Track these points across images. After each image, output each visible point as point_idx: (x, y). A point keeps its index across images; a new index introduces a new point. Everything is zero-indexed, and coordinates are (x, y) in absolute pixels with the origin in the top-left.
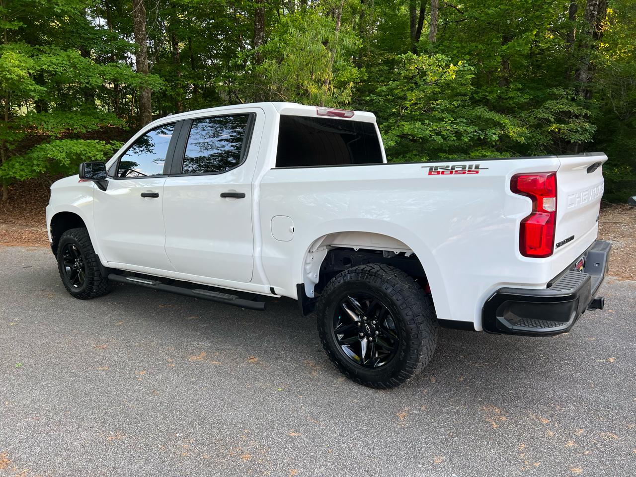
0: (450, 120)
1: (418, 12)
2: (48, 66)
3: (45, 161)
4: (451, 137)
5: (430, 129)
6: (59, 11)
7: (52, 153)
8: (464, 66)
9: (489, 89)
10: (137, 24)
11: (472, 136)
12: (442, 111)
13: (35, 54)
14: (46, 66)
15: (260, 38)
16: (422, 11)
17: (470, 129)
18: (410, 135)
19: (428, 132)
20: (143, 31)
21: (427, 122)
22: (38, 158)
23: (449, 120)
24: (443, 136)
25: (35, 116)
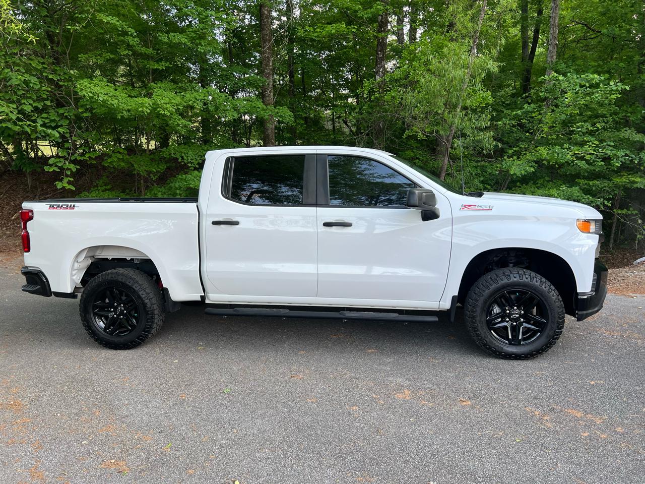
0: (595, 144)
1: (531, 33)
2: (193, 102)
3: (186, 190)
4: (598, 162)
5: (571, 153)
6: (202, 51)
7: (194, 183)
8: (617, 86)
9: (630, 110)
10: (265, 60)
11: (624, 161)
12: (584, 134)
13: (178, 91)
14: (192, 102)
15: (382, 67)
16: (537, 32)
17: (621, 153)
18: (544, 160)
19: (569, 157)
20: (270, 66)
21: (566, 146)
22: (180, 188)
23: (593, 143)
24: (588, 162)
25: (176, 149)
